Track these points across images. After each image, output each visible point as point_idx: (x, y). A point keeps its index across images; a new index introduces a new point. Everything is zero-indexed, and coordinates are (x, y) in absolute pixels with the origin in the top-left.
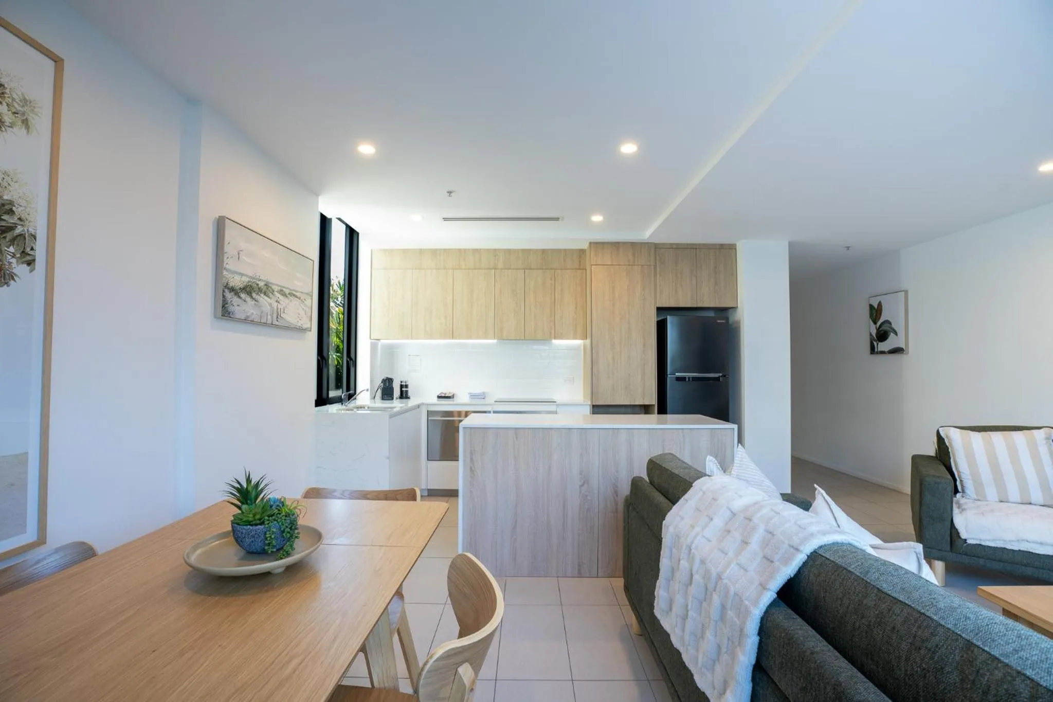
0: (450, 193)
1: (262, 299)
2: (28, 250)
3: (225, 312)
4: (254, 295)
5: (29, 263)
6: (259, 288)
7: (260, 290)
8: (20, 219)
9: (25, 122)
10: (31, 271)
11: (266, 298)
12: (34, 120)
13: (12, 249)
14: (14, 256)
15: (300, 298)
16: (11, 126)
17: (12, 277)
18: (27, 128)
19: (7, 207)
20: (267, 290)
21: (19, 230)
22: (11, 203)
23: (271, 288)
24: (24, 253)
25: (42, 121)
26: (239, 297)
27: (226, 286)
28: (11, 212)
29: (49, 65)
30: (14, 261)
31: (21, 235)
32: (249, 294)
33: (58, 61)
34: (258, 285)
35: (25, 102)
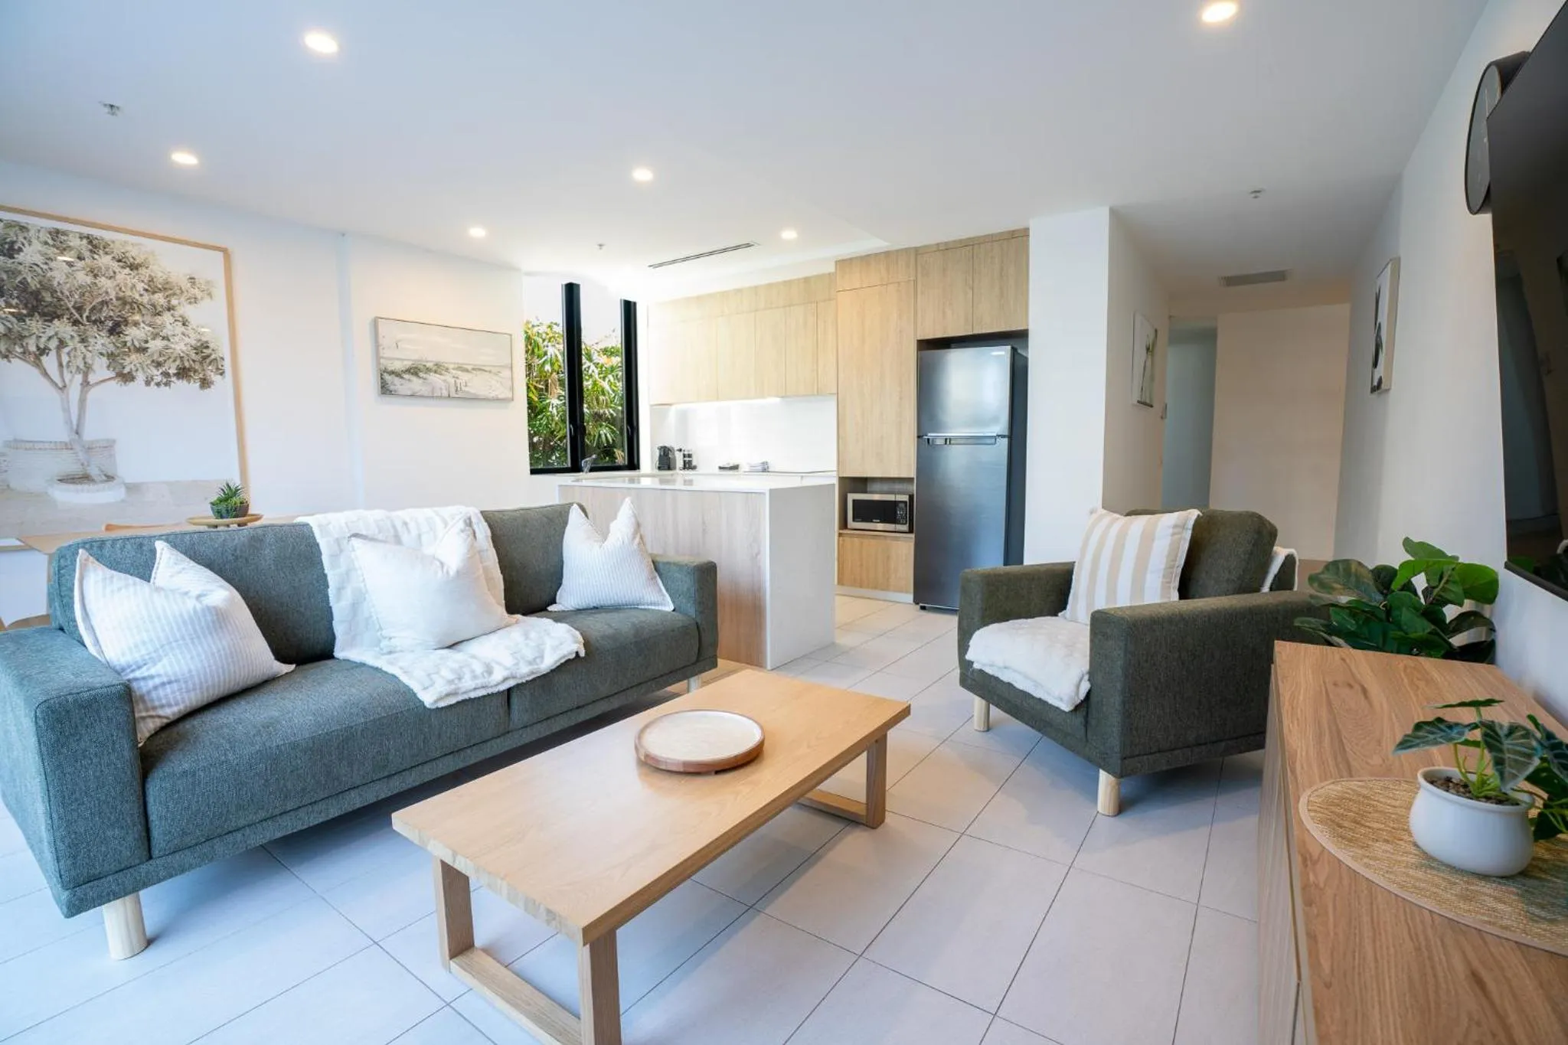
0: (601, 245)
1: (433, 377)
2: (220, 367)
3: (385, 389)
4: (421, 374)
5: (221, 374)
6: (427, 369)
7: (428, 370)
8: (213, 350)
9: (210, 294)
10: (223, 379)
11: (438, 376)
12: (214, 291)
13: (210, 368)
14: (212, 371)
15: (490, 372)
16: (202, 298)
17: (212, 383)
18: (211, 297)
19: (205, 345)
20: (439, 368)
21: (213, 357)
22: (207, 342)
23: (444, 367)
24: (218, 369)
25: (220, 292)
26: (402, 378)
27: (385, 371)
28: (207, 347)
29: (220, 255)
30: (212, 373)
31: (215, 359)
32: (416, 374)
33: (224, 251)
34: (425, 366)
35: (208, 282)
